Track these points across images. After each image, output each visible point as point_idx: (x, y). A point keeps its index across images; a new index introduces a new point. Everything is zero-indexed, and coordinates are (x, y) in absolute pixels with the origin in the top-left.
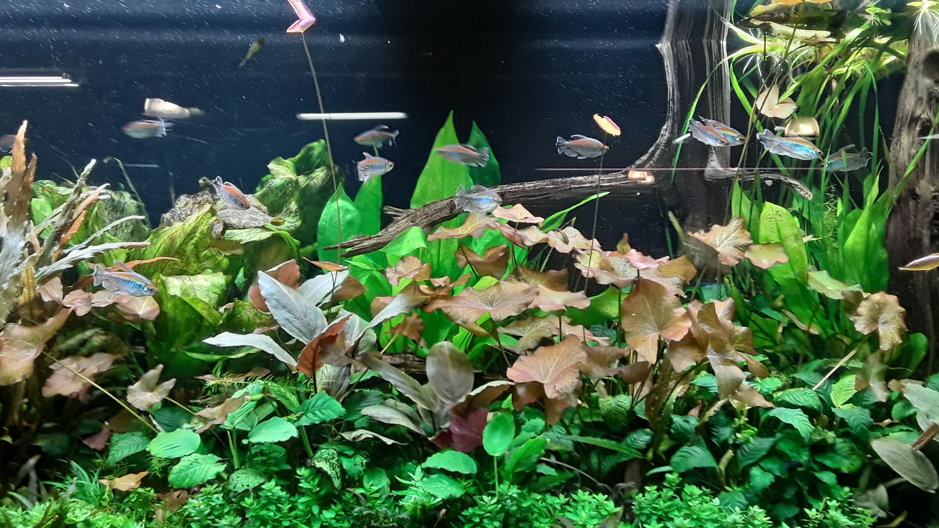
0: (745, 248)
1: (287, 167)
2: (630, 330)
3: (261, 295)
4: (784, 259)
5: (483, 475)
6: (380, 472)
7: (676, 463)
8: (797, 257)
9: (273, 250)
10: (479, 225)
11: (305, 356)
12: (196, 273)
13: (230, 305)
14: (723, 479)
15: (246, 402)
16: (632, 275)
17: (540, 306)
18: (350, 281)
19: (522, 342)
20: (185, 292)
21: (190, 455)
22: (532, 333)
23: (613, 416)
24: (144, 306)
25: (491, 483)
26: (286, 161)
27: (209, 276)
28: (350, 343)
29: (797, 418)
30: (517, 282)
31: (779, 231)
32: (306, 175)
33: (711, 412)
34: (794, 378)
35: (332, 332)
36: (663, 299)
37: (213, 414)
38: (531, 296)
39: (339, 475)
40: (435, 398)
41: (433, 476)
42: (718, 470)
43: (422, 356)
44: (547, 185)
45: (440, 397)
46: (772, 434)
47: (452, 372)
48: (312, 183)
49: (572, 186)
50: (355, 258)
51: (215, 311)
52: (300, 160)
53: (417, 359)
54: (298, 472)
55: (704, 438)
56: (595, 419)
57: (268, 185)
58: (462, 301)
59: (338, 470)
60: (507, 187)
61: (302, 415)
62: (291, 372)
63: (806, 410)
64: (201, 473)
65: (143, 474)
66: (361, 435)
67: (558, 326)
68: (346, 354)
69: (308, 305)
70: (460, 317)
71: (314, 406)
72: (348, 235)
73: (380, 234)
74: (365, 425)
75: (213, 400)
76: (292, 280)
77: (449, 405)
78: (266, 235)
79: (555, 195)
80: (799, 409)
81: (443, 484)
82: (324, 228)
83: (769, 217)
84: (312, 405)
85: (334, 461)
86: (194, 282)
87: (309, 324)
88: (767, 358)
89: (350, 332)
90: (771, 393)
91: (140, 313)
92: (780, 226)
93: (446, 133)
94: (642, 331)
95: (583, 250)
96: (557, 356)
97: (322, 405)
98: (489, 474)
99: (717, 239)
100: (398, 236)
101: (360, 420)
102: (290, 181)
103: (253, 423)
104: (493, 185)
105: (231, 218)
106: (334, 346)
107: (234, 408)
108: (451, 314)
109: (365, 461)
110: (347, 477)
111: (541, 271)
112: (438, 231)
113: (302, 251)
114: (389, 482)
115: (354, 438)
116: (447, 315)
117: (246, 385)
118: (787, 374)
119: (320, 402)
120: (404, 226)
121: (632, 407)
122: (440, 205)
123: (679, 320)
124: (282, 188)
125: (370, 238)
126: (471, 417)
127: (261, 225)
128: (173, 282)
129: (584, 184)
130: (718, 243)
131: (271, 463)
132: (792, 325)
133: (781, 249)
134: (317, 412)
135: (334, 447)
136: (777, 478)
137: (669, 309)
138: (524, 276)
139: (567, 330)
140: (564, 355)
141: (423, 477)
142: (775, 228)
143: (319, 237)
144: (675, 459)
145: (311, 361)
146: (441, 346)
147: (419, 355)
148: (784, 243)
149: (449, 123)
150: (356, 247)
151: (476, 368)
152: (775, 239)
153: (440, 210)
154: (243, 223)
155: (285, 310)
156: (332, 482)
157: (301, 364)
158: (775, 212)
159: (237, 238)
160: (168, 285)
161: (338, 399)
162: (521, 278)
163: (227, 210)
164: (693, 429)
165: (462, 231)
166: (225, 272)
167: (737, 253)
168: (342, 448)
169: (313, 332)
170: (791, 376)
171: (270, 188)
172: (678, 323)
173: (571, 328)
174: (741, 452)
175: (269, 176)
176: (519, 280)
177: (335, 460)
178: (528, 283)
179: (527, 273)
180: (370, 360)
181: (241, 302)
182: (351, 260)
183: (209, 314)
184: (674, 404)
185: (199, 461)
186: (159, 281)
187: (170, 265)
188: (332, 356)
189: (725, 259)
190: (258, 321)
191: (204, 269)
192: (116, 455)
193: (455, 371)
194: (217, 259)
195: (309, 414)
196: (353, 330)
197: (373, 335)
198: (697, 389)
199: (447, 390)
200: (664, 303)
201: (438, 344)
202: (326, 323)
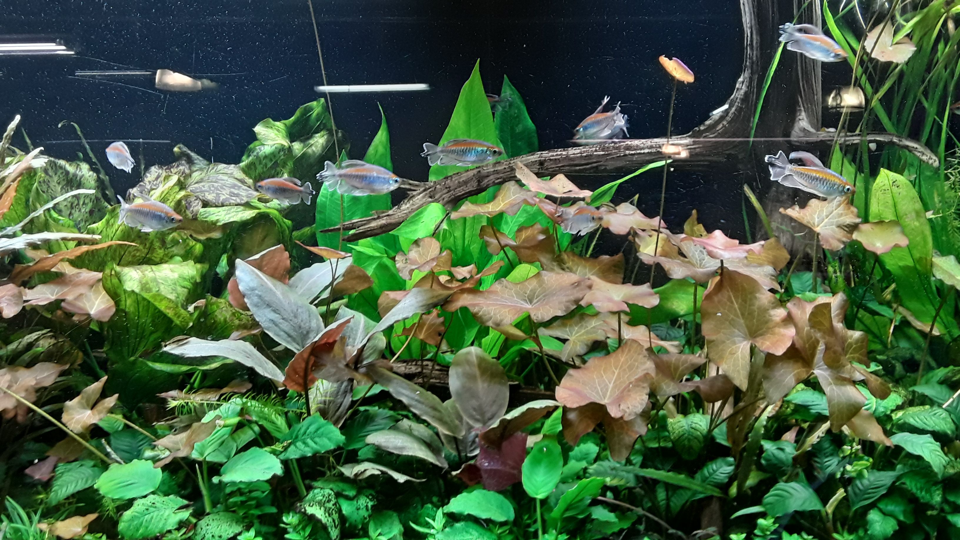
0: (853, 228)
1: (278, 130)
2: (713, 338)
3: (239, 289)
4: (903, 242)
5: (522, 519)
6: (390, 517)
7: (770, 504)
8: (918, 239)
9: (258, 234)
10: (513, 200)
11: (294, 370)
12: (161, 262)
13: (201, 302)
14: (830, 525)
15: (218, 428)
16: (713, 265)
17: (594, 304)
18: (354, 272)
19: (569, 346)
20: (145, 287)
21: (145, 497)
22: (580, 336)
23: (686, 442)
24: (97, 303)
25: (532, 530)
26: (278, 123)
27: (177, 266)
28: (352, 350)
29: (927, 448)
30: (561, 271)
31: (895, 206)
32: (302, 141)
33: (814, 439)
34: (914, 392)
35: (328, 339)
36: (756, 298)
37: (176, 443)
38: (582, 290)
39: (337, 523)
40: (460, 419)
41: (458, 525)
42: (824, 514)
43: (444, 363)
44: (596, 151)
45: (466, 418)
46: (891, 467)
47: (481, 386)
48: (310, 151)
49: (627, 152)
50: (361, 241)
51: (182, 311)
52: (294, 123)
53: (437, 367)
54: (284, 519)
55: (804, 471)
56: (662, 444)
57: (255, 153)
58: (494, 297)
59: (336, 516)
60: (546, 154)
61: (290, 444)
62: (277, 388)
63: (938, 436)
64: (159, 522)
65: (92, 517)
66: (365, 470)
67: (617, 328)
68: (347, 365)
69: (300, 303)
70: (491, 318)
71: (305, 433)
72: (353, 215)
73: (390, 212)
74: (370, 456)
75: (181, 421)
76: (281, 271)
77: (478, 428)
78: (249, 214)
79: (606, 163)
80: (929, 435)
81: (471, 534)
82: (324, 205)
83: (883, 188)
84: (302, 431)
85: (330, 505)
86: (158, 274)
87: (300, 327)
88: (881, 367)
89: (352, 335)
90: (888, 412)
91: (92, 312)
92: (896, 200)
93: (471, 87)
94: (728, 339)
95: (644, 230)
96: (616, 369)
97: (316, 432)
98: (529, 518)
99: (816, 216)
100: (413, 214)
101: (365, 450)
102: (282, 149)
103: (230, 452)
104: (529, 152)
105: (207, 194)
106: (332, 355)
107: (203, 436)
108: (480, 313)
109: (370, 504)
110: (347, 525)
111: (588, 256)
112: (463, 208)
113: (295, 234)
114: (402, 529)
115: (356, 475)
116: (475, 316)
117: (219, 406)
118: (905, 387)
119: (312, 429)
120: (421, 203)
121: (710, 431)
122: (464, 177)
123: (777, 325)
124: (272, 156)
125: (379, 218)
126: (505, 444)
127: (243, 202)
128: (130, 274)
129: (641, 149)
130: (816, 221)
131: (250, 505)
132: (905, 323)
133: (897, 229)
134: (309, 441)
135: (331, 486)
136: (900, 523)
137: (764, 311)
138: (570, 264)
139: (628, 333)
140: (625, 367)
141: (445, 527)
142: (891, 202)
143: (318, 216)
144: (769, 498)
145: (302, 374)
146: (468, 353)
147: (439, 362)
148: (901, 222)
149: (476, 74)
150: (362, 229)
151: (511, 379)
152: (889, 216)
153: (465, 183)
154: (221, 199)
155: (269, 309)
156: (328, 534)
157: (288, 377)
158: (891, 182)
159: (213, 218)
160: (124, 278)
161: (335, 423)
162: (565, 266)
163: (202, 184)
164: (790, 460)
165: (493, 208)
166: (199, 260)
167: (841, 234)
168: (340, 486)
169: (305, 336)
170: (911, 389)
171: (257, 157)
172: (777, 330)
173: (631, 329)
174: (853, 489)
175: (256, 143)
176: (563, 269)
177: (332, 503)
178: (575, 273)
179: (573, 261)
180: (376, 373)
181: (214, 299)
182: (357, 245)
183: (175, 314)
184: (765, 427)
185: (158, 505)
186: (113, 273)
187: (130, 252)
188: (329, 369)
189: (827, 241)
190: (237, 322)
191: (172, 257)
192: (59, 492)
193: (486, 385)
194: (188, 245)
195: (299, 444)
196: (356, 334)
197: (382, 339)
198: (792, 407)
199: (475, 409)
200: (757, 303)
201: (464, 351)
202: (322, 325)
